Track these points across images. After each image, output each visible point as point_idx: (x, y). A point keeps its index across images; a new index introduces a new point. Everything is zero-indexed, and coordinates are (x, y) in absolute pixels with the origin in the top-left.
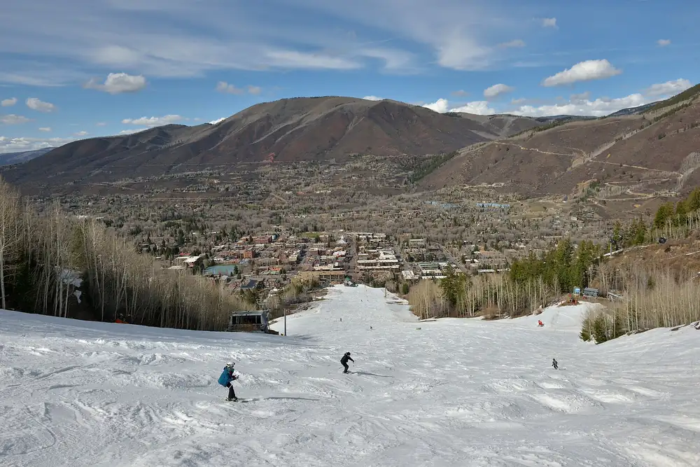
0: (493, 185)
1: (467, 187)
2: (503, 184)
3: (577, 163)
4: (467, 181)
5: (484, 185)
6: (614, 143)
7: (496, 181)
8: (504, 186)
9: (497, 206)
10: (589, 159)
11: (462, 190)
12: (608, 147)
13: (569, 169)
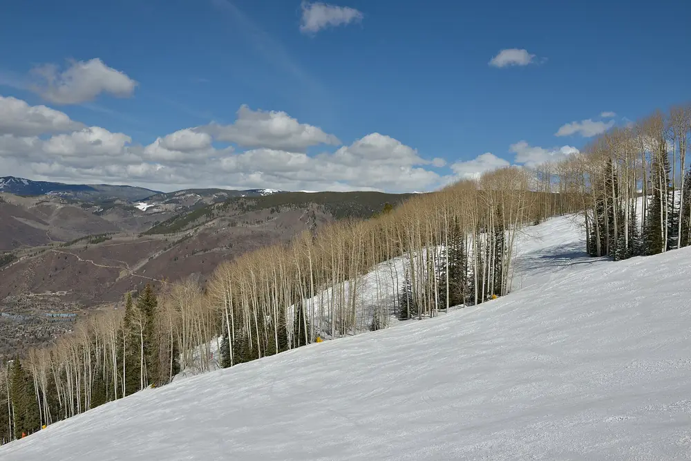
0: (57, 293)
1: (32, 295)
2: (65, 293)
3: (123, 274)
4: (31, 289)
5: (49, 293)
6: (147, 260)
7: (59, 289)
8: (66, 295)
9: (65, 315)
10: (131, 272)
11: (28, 298)
12: (143, 264)
13: (117, 280)
